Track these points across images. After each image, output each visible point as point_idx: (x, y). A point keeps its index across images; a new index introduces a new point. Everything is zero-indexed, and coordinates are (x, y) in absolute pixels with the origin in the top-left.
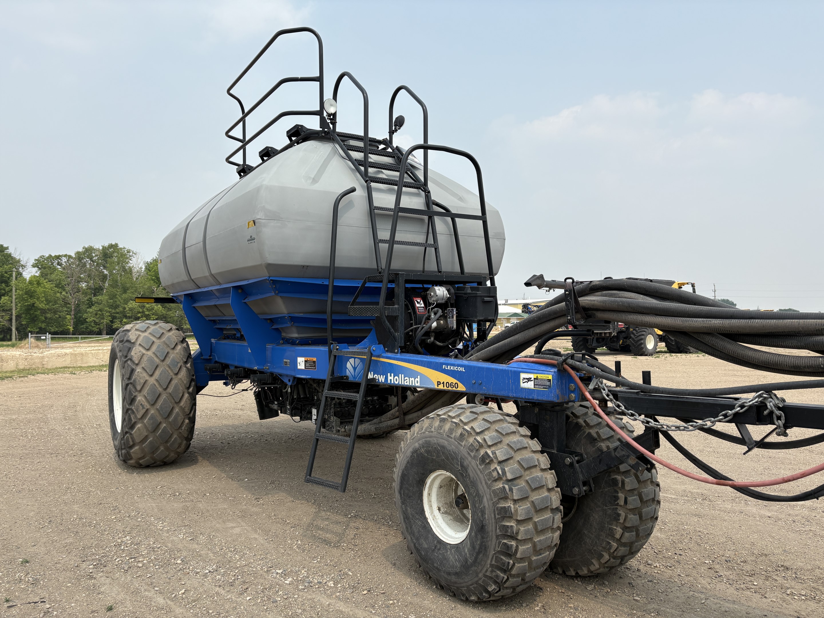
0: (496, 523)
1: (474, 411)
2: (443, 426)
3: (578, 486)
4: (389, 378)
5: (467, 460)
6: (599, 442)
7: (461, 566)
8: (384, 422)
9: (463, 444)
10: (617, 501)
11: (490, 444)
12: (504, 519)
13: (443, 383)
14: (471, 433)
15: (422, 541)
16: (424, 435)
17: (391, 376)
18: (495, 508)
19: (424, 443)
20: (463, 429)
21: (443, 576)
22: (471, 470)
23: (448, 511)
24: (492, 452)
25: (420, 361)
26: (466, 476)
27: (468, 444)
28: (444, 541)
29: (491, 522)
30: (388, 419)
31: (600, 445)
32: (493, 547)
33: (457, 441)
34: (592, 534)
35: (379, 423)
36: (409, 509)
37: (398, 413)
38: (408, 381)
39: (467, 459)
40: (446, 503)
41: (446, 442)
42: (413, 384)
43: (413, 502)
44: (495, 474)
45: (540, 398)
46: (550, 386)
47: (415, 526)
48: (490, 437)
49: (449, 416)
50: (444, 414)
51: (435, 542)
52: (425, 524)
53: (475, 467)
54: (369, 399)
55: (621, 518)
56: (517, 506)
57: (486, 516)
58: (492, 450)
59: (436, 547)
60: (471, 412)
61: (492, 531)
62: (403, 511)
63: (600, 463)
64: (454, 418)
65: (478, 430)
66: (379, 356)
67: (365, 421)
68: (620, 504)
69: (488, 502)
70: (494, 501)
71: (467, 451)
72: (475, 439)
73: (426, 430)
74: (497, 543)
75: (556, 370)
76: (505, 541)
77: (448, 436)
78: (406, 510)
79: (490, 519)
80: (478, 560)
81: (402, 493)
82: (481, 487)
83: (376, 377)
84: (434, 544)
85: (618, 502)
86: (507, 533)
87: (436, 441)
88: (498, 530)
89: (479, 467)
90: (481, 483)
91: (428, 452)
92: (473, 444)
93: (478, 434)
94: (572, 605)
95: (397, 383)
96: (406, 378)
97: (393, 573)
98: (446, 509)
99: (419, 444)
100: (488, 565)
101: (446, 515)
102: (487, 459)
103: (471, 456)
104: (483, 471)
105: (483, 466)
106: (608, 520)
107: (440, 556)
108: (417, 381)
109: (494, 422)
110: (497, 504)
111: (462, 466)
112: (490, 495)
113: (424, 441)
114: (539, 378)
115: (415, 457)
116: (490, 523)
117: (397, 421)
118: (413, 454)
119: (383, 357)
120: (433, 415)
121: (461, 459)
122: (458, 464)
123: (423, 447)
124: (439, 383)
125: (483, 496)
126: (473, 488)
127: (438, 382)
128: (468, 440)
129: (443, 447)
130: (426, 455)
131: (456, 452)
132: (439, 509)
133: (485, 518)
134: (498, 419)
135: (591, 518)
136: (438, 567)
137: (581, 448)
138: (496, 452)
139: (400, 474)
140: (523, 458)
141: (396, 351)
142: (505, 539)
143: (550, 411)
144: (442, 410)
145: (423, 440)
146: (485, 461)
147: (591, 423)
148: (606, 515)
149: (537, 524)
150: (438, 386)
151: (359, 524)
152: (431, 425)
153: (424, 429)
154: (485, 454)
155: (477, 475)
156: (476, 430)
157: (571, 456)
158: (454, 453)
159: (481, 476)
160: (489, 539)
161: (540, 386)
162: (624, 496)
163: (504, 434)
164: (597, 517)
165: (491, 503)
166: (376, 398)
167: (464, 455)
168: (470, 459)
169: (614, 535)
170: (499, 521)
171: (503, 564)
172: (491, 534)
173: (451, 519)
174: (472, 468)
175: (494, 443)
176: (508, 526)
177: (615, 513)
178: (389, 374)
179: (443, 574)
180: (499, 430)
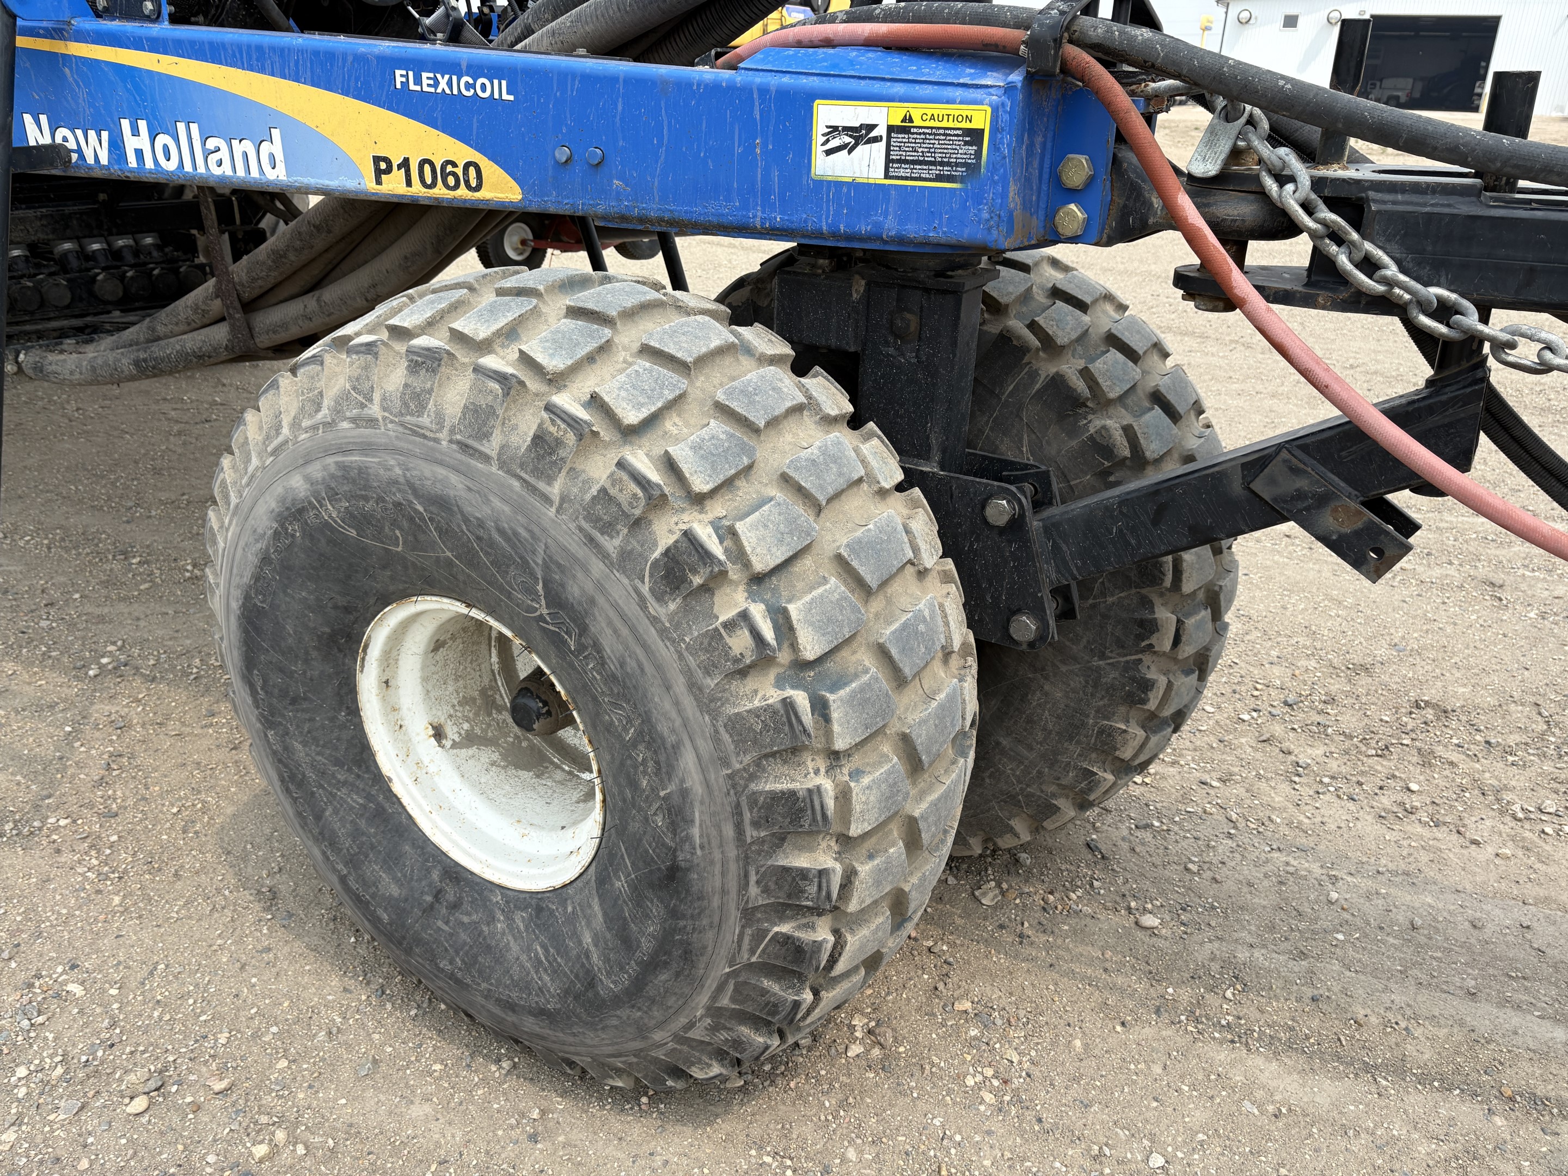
0: (746, 860)
1: (590, 305)
2: (430, 392)
3: (1038, 612)
4: (131, 144)
5: (580, 575)
6: (1094, 411)
7: (567, 992)
8: (166, 337)
9: (555, 490)
10: (1148, 638)
11: (706, 488)
12: (783, 839)
13: (405, 164)
14: (595, 434)
15: (374, 869)
16: (330, 436)
17: (135, 132)
18: (744, 801)
19: (333, 476)
20: (549, 408)
21: (483, 1006)
22: (610, 623)
23: (478, 731)
24: (716, 525)
25: (273, 49)
26: (581, 648)
27: (583, 491)
28: (472, 873)
29: (717, 856)
30: (182, 327)
31: (1104, 427)
32: (723, 952)
33: (519, 478)
34: (1030, 748)
35: (149, 341)
36: (298, 746)
37: (218, 302)
38: (224, 154)
39: (586, 571)
40: (464, 702)
41: (454, 478)
42: (255, 173)
43: (311, 720)
44: (740, 643)
45: (913, 230)
46: (972, 168)
47: (336, 812)
48: (696, 448)
49: (458, 337)
50: (430, 325)
51: (435, 875)
52: (378, 804)
53: (632, 609)
54: (121, 243)
55: (1151, 695)
56: (843, 775)
57: (696, 831)
58: (710, 516)
59: (438, 895)
60: (576, 312)
61: (724, 892)
62: (275, 753)
63: (1156, 522)
64: (485, 346)
65: (632, 417)
66: (57, 33)
67: (108, 327)
68: (1156, 649)
69: (703, 771)
70: (738, 766)
71: (581, 529)
72: (621, 464)
73: (337, 411)
74: (746, 940)
75: (1016, 77)
76: (785, 928)
77: (464, 447)
78: (286, 748)
79: (715, 843)
80: (650, 991)
81: (259, 684)
82: (667, 705)
83: (65, 139)
84: (430, 885)
85: (1153, 640)
86: (799, 898)
87: (398, 471)
88: (754, 890)
89: (654, 607)
90: (668, 688)
91: (361, 521)
92: (612, 492)
93: (630, 433)
94: (967, 1005)
95: (171, 166)
96: (212, 143)
97: (268, 950)
98: (466, 726)
99: (307, 478)
100: (696, 1009)
101: (471, 751)
102: (695, 571)
103: (604, 555)
104: (677, 626)
105: (672, 606)
106: (1101, 703)
107: (463, 936)
108: (272, 157)
109: (703, 360)
110: (752, 777)
111: (556, 600)
112: (716, 739)
113: (333, 469)
114: (918, 122)
115: (299, 541)
116: (712, 862)
117: (220, 334)
118: (282, 525)
119: (82, 37)
120: (371, 330)
121: (546, 567)
122: (530, 591)
123: (333, 496)
124: (382, 166)
125: (676, 747)
126: (622, 708)
127: (377, 160)
128: (579, 467)
129: (442, 503)
130: (353, 533)
131: (516, 534)
132: (438, 734)
133: (688, 838)
134: (715, 343)
135: (1035, 698)
136: (459, 975)
137: (1021, 440)
138: (740, 527)
139: (235, 605)
140: (859, 541)
141: (149, 6)
142: (782, 919)
143: (927, 290)
144: (411, 299)
145: (330, 460)
146: (684, 580)
147: (1060, 333)
148: (1095, 686)
149: (922, 825)
150: (379, 182)
151: (127, 706)
152: (366, 386)
153: (326, 403)
154: (685, 544)
155: (645, 646)
156: (619, 412)
157: (1013, 488)
158: (508, 539)
159: (666, 653)
160: (705, 922)
161: (919, 170)
162: (1174, 618)
163: (761, 424)
164: (1059, 695)
165: (719, 776)
166: (149, 240)
167: (565, 549)
168: (597, 567)
169: (1116, 749)
170: (759, 853)
171: (774, 1008)
172: (716, 902)
173: (493, 764)
174: (612, 613)
175: (721, 478)
176: (803, 874)
177: (1133, 679)
178: (125, 124)
179: (480, 999)
180: (734, 405)
